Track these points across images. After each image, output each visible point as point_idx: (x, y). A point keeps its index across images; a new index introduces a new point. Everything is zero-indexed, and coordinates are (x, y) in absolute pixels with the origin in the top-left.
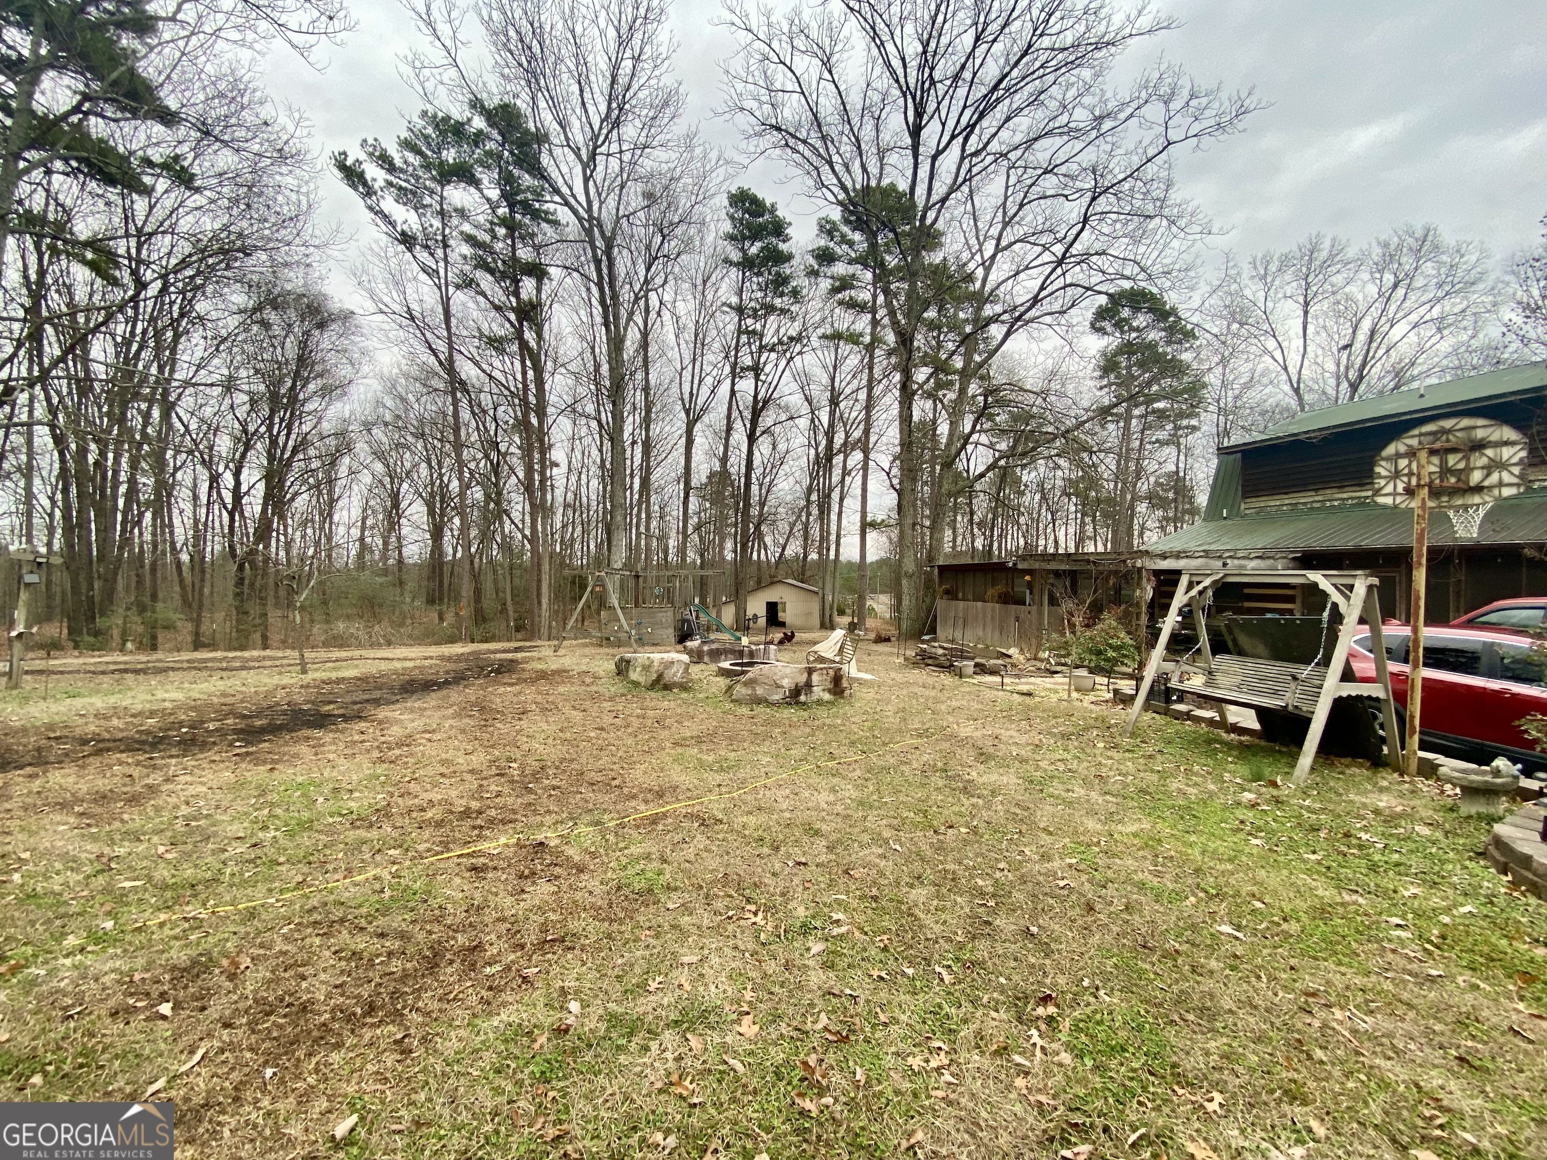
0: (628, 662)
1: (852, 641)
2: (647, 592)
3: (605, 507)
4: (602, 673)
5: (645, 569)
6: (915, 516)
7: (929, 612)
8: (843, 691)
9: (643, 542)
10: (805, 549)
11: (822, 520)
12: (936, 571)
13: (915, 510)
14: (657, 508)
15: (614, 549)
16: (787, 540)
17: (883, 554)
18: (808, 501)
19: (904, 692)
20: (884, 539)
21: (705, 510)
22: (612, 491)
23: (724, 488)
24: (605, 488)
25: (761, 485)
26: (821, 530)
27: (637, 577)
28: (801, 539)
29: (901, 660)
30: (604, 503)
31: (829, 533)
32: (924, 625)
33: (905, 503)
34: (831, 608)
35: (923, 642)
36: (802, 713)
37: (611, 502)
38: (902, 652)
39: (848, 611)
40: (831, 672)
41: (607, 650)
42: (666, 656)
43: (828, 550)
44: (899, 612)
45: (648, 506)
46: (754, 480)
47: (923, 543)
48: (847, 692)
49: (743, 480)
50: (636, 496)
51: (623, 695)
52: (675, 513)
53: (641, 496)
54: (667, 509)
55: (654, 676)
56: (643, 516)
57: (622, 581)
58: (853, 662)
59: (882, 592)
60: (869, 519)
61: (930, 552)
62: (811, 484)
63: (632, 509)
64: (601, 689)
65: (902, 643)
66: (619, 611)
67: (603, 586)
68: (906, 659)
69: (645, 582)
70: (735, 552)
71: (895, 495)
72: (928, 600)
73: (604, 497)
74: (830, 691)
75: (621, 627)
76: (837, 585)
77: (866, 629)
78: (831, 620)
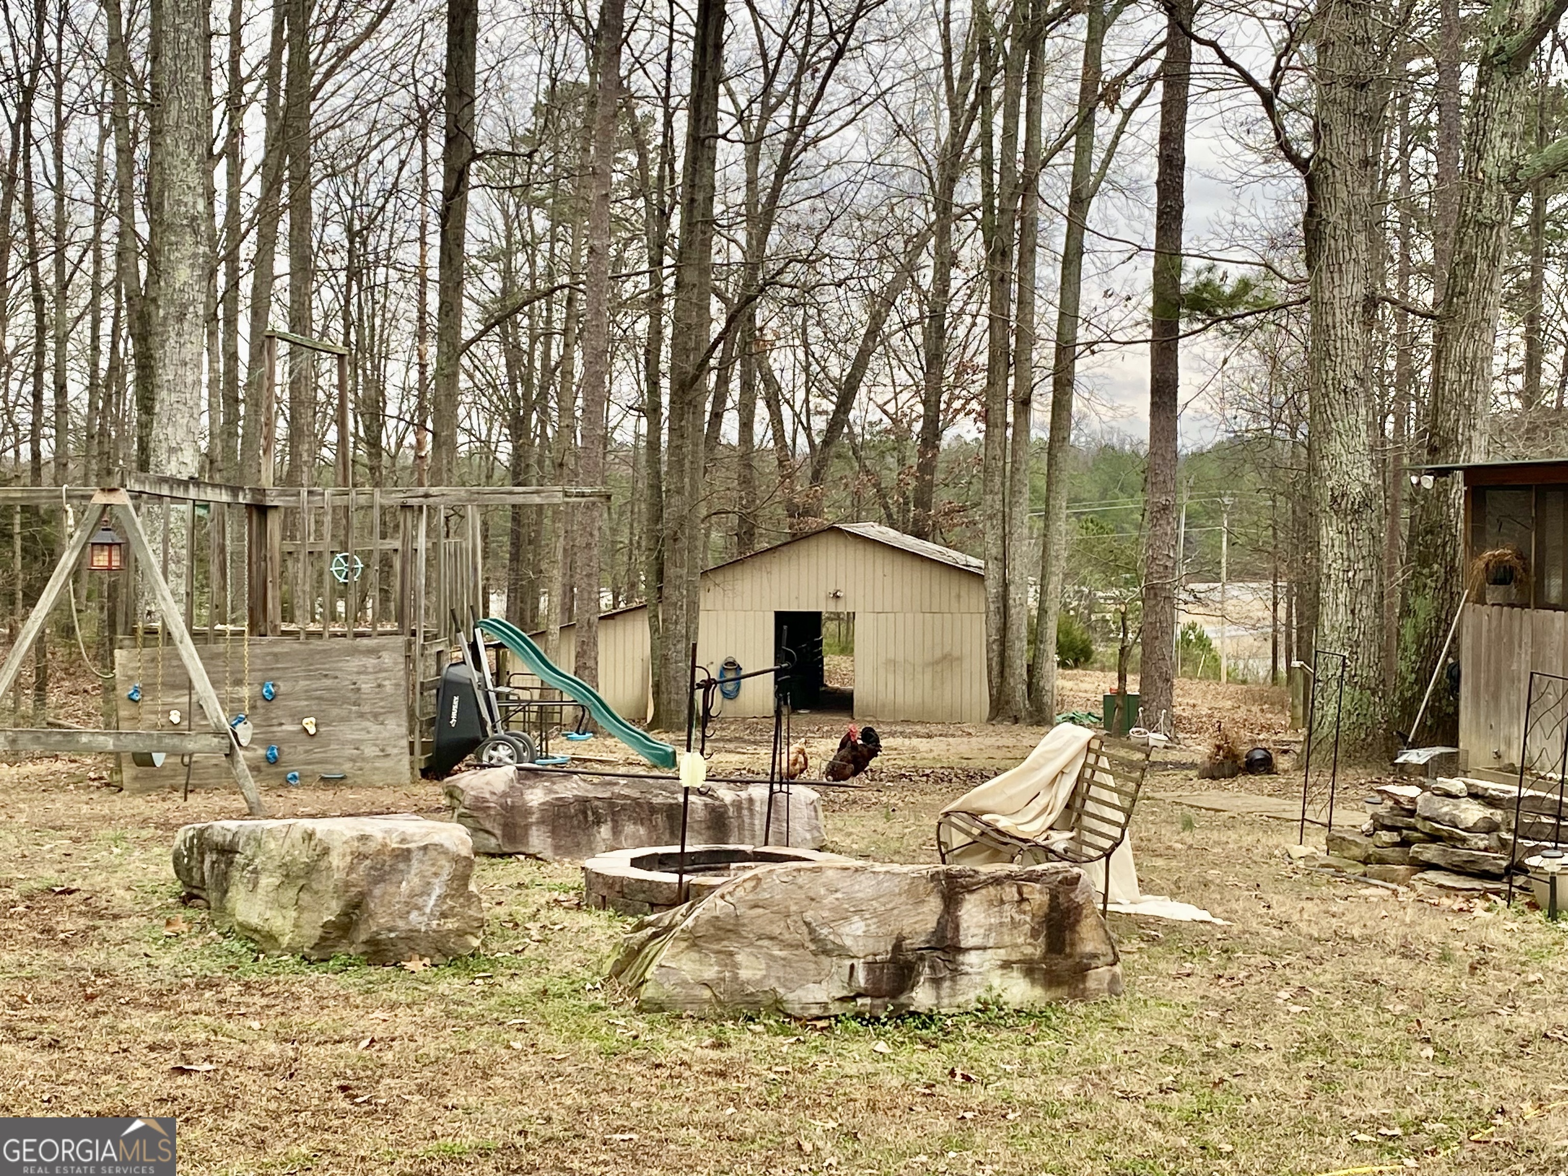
0: (227, 851)
1: (1123, 767)
2: (300, 570)
3: (126, 231)
4: (122, 898)
5: (289, 480)
6: (1376, 271)
7: (1429, 654)
8: (1081, 971)
9: (281, 373)
10: (931, 402)
11: (1000, 282)
12: (1458, 490)
13: (1376, 242)
14: (335, 233)
15: (164, 399)
16: (860, 364)
17: (1244, 420)
18: (944, 205)
19: (1330, 974)
20: (1252, 358)
21: (530, 246)
22: (155, 164)
23: (607, 153)
24: (125, 152)
25: (753, 144)
26: (998, 322)
27: (260, 511)
28: (916, 362)
29: (1316, 844)
30: (125, 212)
31: (1026, 337)
32: (1408, 708)
33: (1334, 215)
34: (1036, 638)
35: (1404, 773)
36: (921, 1056)
37: (153, 208)
38: (1317, 812)
39: (1105, 651)
40: (1038, 896)
41: (140, 805)
42: (376, 827)
43: (1024, 404)
44: (1306, 651)
45: (301, 227)
46: (726, 123)
47: (1408, 375)
48: (1098, 977)
49: (681, 122)
50: (254, 187)
51: (207, 984)
52: (409, 255)
53: (271, 186)
54: (379, 241)
55: (331, 911)
56: (282, 264)
57: (197, 523)
58: (1124, 854)
59: (1240, 574)
60: (1188, 280)
61: (1433, 413)
62: (958, 136)
63: (236, 237)
64: (118, 960)
65: (1320, 779)
66: (188, 650)
67: (124, 547)
68: (1335, 843)
69: (290, 530)
70: (651, 411)
71: (1296, 181)
72: (1424, 606)
73: (124, 190)
74: (1030, 969)
75: (196, 710)
76: (1061, 546)
77: (1176, 723)
78: (1033, 688)
